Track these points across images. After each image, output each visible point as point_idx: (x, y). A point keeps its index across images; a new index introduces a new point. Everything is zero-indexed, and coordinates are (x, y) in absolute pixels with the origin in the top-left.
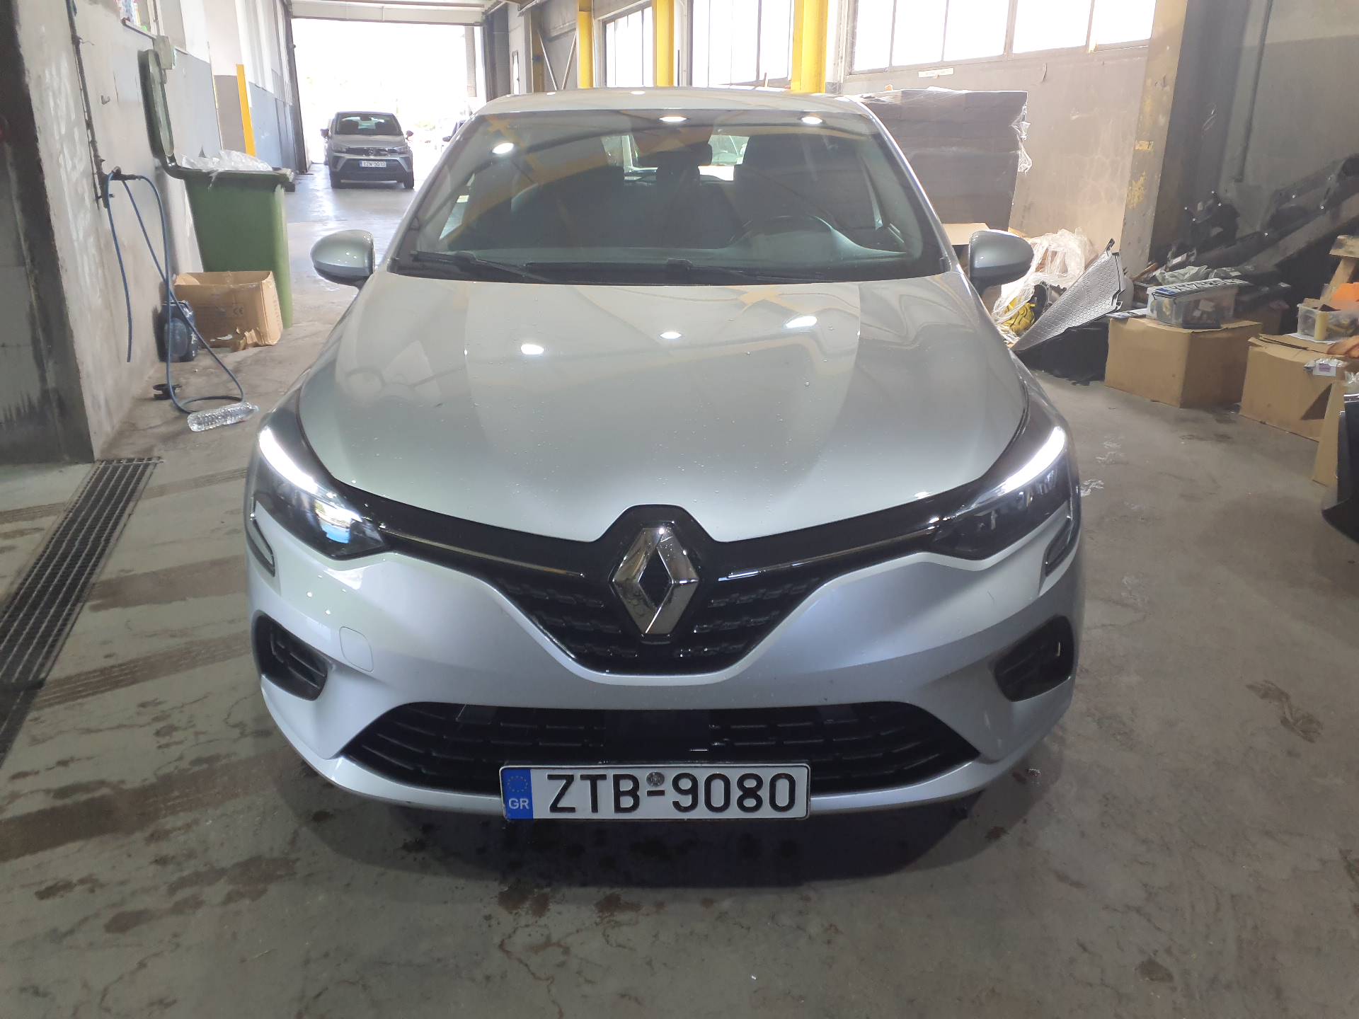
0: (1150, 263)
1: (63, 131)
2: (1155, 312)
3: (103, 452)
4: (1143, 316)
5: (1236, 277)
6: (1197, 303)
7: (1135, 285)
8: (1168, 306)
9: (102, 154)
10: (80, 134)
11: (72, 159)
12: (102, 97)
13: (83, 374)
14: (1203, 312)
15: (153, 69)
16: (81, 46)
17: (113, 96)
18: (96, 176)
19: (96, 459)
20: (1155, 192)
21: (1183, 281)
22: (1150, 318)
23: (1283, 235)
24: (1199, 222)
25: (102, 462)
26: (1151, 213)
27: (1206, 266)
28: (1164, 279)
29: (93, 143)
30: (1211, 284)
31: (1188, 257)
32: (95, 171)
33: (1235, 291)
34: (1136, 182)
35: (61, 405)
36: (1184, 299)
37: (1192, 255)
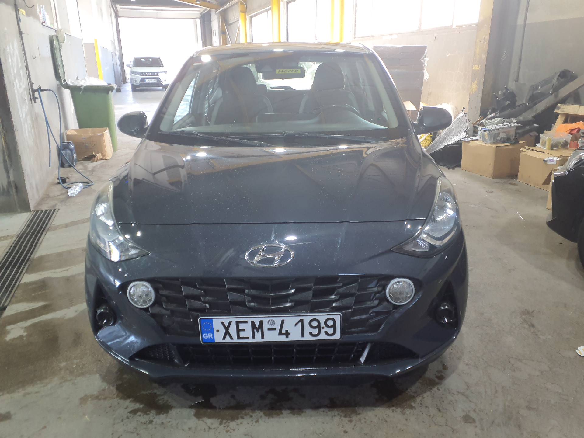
0: (480, 117)
1: (15, 72)
2: (481, 138)
3: (35, 207)
4: (477, 140)
5: (516, 123)
6: (499, 133)
7: (474, 126)
8: (487, 135)
9: (33, 81)
10: (23, 72)
11: (19, 83)
12: (33, 56)
13: (25, 174)
14: (502, 138)
15: (55, 42)
16: (23, 35)
17: (38, 55)
18: (30, 90)
19: (31, 211)
20: (482, 87)
21: (494, 124)
22: (479, 141)
23: (535, 104)
24: (499, 99)
25: (34, 211)
26: (480, 96)
27: (503, 118)
28: (486, 124)
29: (29, 76)
30: (505, 126)
31: (496, 114)
32: (30, 88)
33: (515, 128)
34: (474, 83)
35: (16, 187)
36: (494, 132)
37: (498, 113)
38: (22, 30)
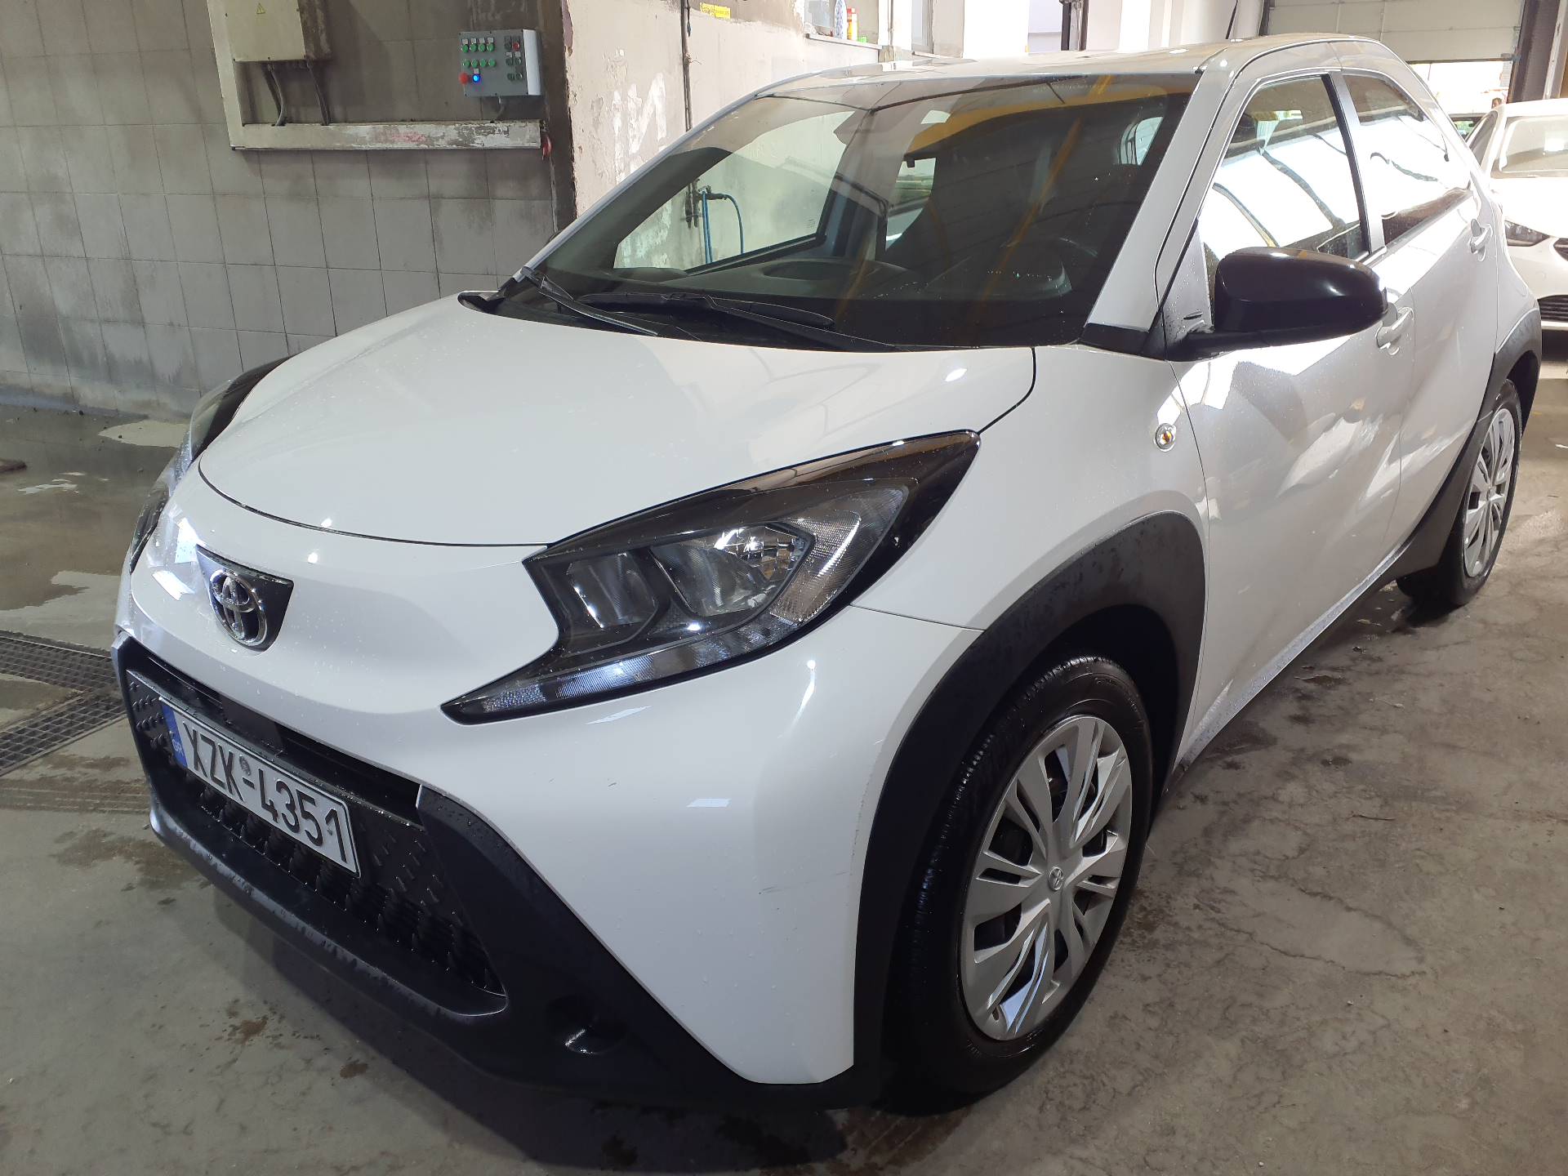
16: (693, 65)
38: (690, 53)
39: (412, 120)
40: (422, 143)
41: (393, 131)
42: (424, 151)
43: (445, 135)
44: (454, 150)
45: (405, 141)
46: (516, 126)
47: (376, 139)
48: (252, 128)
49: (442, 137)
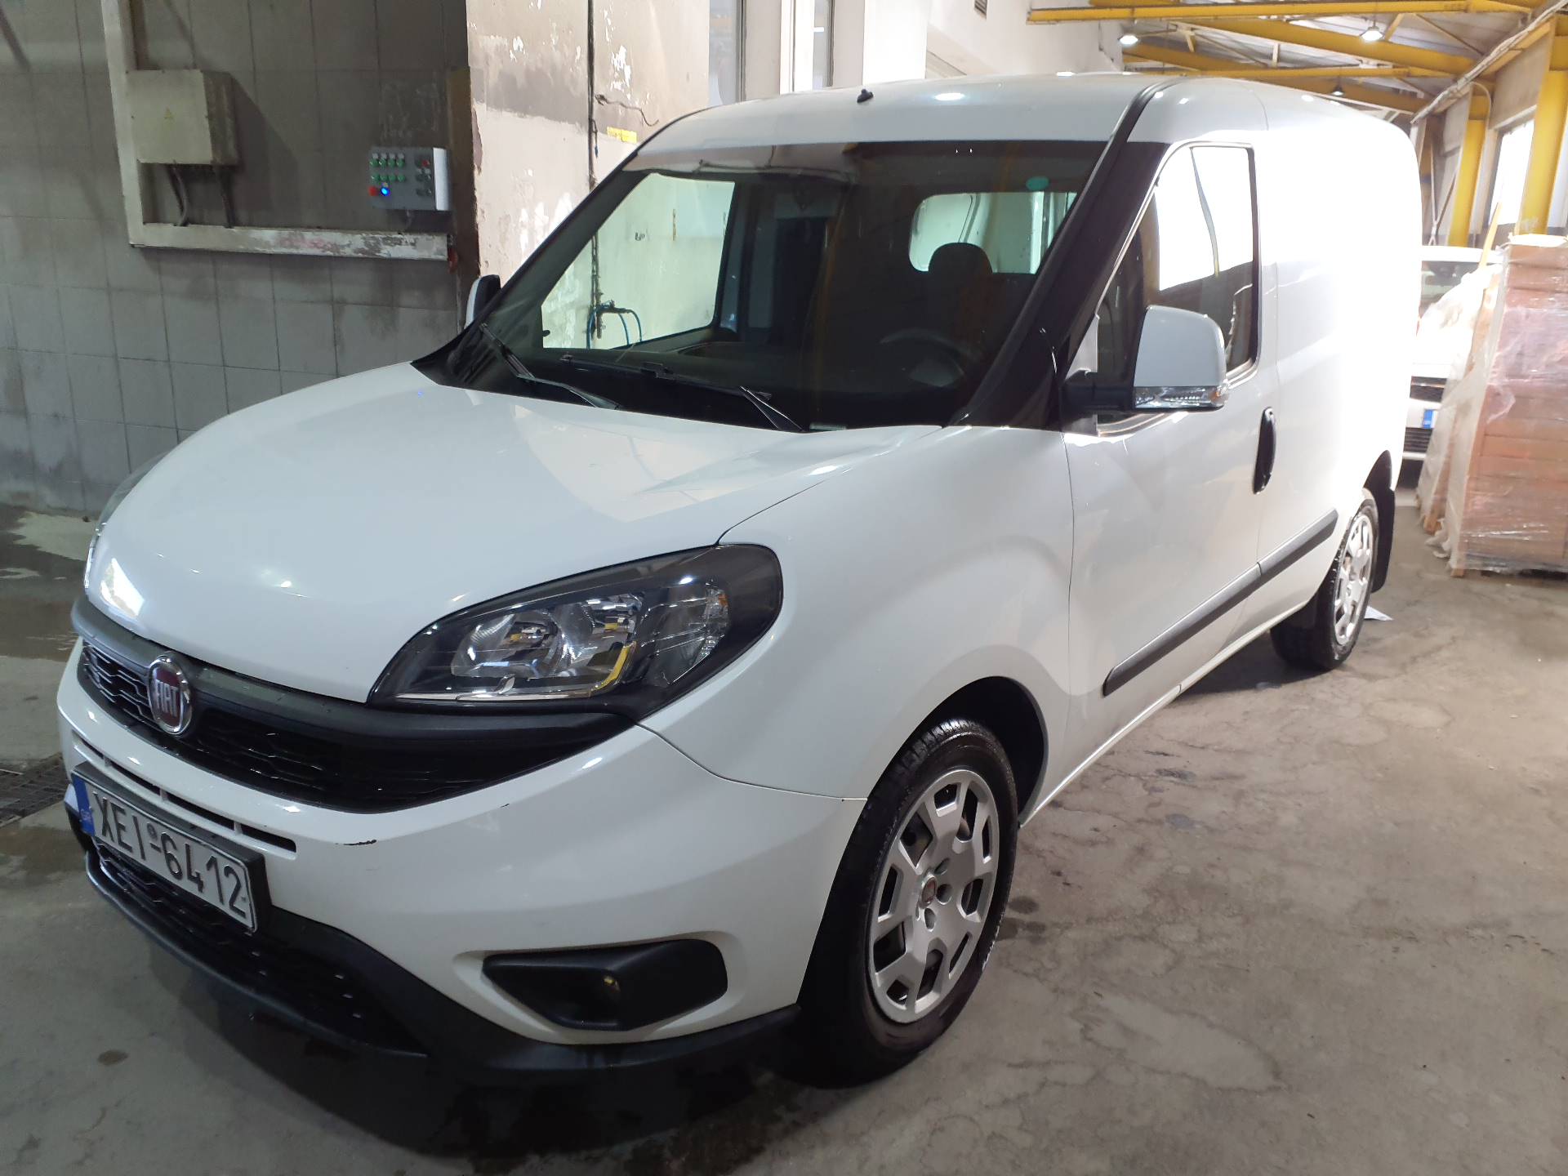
12: (636, 234)
17: (664, 232)
18: (595, 308)
32: (594, 300)
39: (319, 227)
40: (329, 250)
41: (299, 237)
42: (330, 257)
43: (351, 243)
44: (362, 258)
45: (311, 247)
46: (422, 239)
47: (281, 243)
48: (153, 227)
49: (349, 245)
